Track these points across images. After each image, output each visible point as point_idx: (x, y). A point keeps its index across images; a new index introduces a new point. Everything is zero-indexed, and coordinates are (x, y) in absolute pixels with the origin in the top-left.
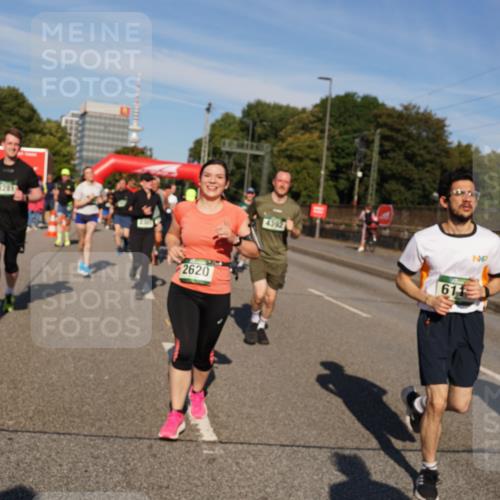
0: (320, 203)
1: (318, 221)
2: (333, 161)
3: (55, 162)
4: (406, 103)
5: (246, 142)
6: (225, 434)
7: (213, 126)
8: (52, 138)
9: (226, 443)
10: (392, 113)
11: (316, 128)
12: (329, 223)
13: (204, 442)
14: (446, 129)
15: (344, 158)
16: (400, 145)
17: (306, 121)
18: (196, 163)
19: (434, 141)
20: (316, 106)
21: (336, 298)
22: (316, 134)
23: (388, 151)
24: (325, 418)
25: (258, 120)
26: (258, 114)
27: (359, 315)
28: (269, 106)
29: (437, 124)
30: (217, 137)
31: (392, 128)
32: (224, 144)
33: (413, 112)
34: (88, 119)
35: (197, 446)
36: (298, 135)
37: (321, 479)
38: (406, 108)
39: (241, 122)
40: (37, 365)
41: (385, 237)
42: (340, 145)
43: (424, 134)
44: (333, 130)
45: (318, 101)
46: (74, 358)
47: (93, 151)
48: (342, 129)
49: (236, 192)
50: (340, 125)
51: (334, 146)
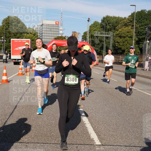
2: (137, 37)
3: (33, 43)
5: (103, 32)
6: (104, 142)
7: (90, 27)
8: (31, 34)
9: (104, 145)
11: (130, 25)
13: (96, 145)
15: (141, 36)
17: (126, 23)
18: (85, 41)
20: (130, 16)
21: (141, 90)
22: (130, 27)
25: (107, 23)
26: (107, 21)
28: (111, 17)
30: (92, 31)
32: (95, 33)
34: (44, 27)
35: (94, 146)
36: (123, 28)
39: (101, 24)
40: (34, 119)
42: (140, 31)
44: (137, 25)
45: (130, 15)
46: (47, 116)
47: (46, 38)
48: (140, 24)
49: (100, 51)
50: (139, 23)
51: (137, 31)
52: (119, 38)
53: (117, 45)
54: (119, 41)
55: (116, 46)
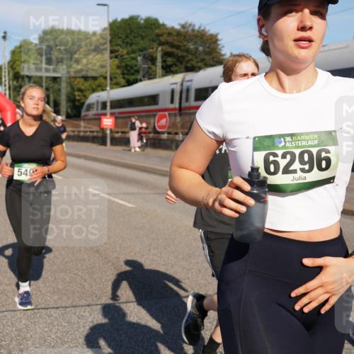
0: (108, 116)
1: (108, 132)
2: (124, 78)
4: (183, 22)
7: (13, 53)
10: (171, 32)
12: (117, 132)
14: (219, 42)
15: (133, 74)
16: (180, 60)
19: (209, 53)
21: (110, 195)
23: (171, 66)
24: (69, 286)
27: (125, 206)
29: (211, 39)
30: (17, 63)
31: (173, 46)
33: (190, 29)
37: (51, 331)
38: (183, 26)
41: (164, 140)
42: (128, 63)
43: (201, 48)
44: (121, 50)
50: (127, 45)
51: (123, 64)
52: (82, 80)
53: (79, 96)
54: (83, 88)
55: (78, 98)
